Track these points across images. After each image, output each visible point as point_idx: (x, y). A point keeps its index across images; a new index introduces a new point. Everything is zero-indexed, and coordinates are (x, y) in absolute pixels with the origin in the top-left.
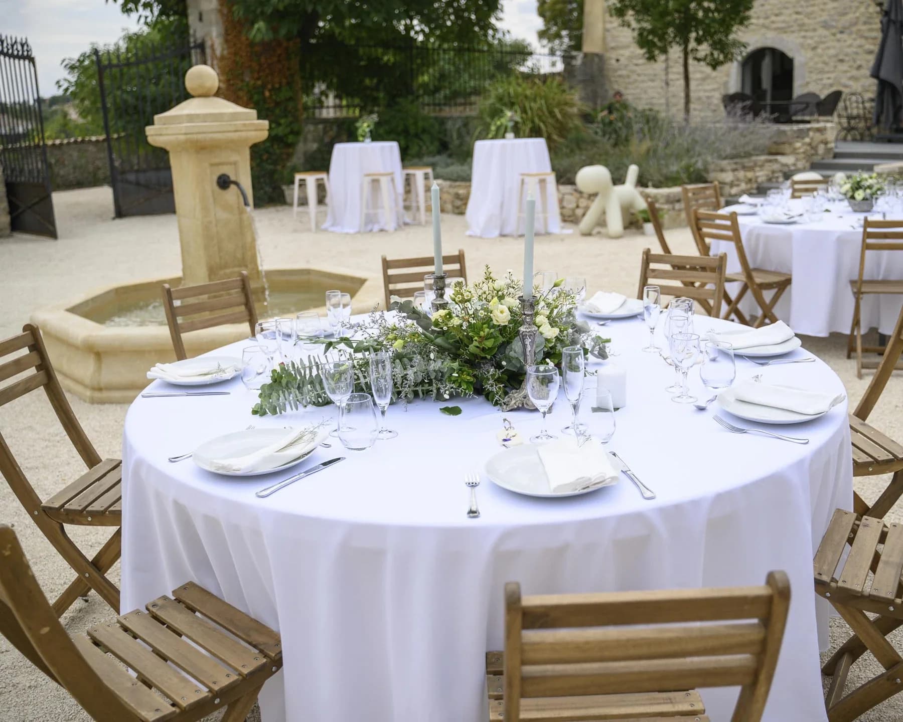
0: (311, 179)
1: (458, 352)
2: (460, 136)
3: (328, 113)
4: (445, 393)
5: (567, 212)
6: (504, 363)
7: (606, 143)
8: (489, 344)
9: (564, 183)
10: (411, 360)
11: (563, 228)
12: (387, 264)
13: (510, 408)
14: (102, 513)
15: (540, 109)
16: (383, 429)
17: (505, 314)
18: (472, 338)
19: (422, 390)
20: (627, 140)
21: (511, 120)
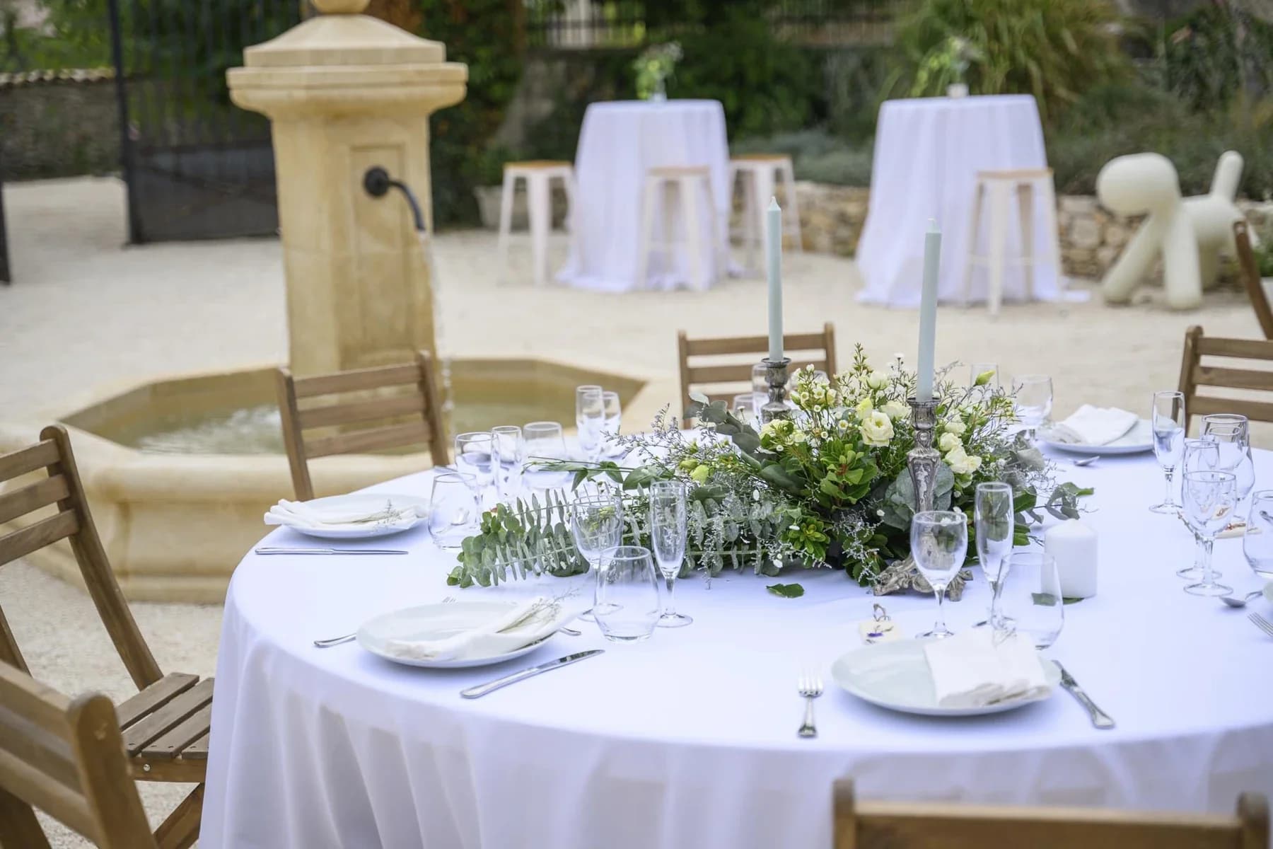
0: (539, 177)
1: (803, 492)
2: (855, 88)
3: (576, 37)
4: (776, 558)
5: (1078, 255)
6: (880, 513)
7: (1177, 104)
8: (855, 477)
9: (1076, 193)
10: (719, 502)
11: (1068, 288)
12: (687, 347)
13: (889, 590)
14: (170, 757)
15: (1030, 31)
16: (668, 612)
17: (883, 428)
18: (825, 467)
19: (738, 556)
20: (1223, 96)
21: (962, 56)
